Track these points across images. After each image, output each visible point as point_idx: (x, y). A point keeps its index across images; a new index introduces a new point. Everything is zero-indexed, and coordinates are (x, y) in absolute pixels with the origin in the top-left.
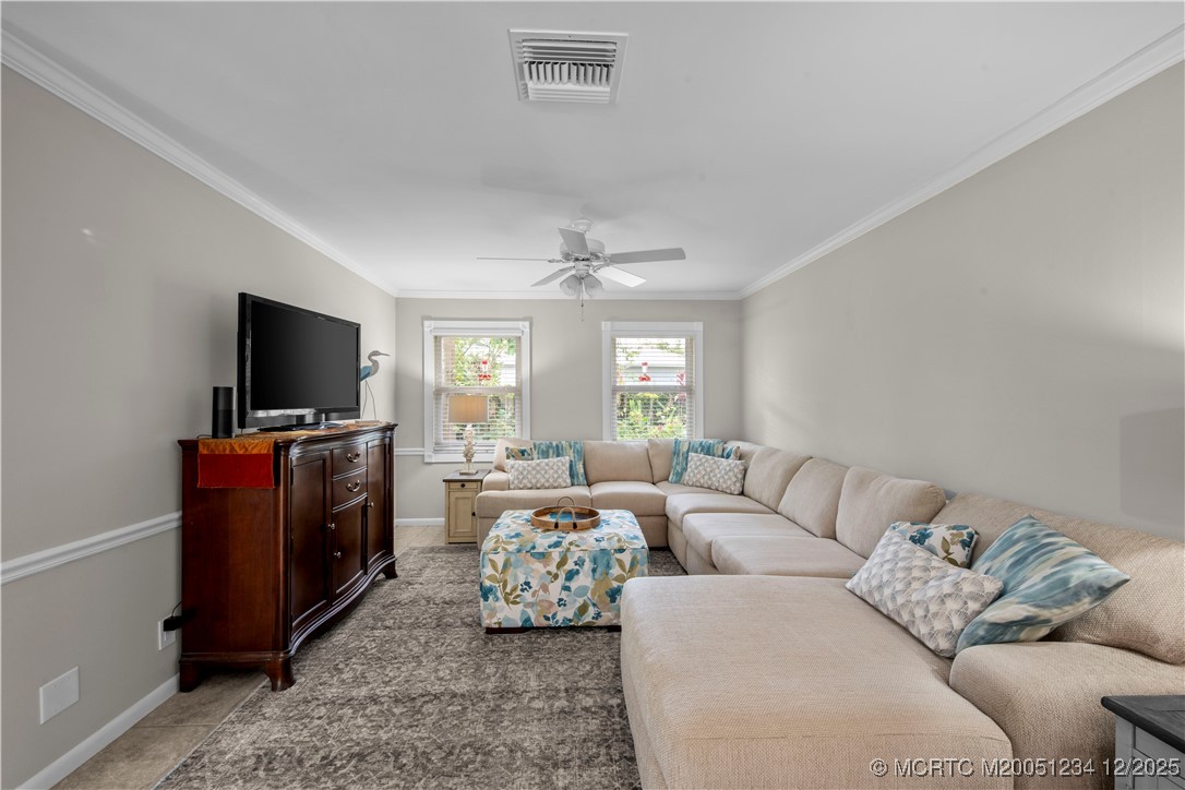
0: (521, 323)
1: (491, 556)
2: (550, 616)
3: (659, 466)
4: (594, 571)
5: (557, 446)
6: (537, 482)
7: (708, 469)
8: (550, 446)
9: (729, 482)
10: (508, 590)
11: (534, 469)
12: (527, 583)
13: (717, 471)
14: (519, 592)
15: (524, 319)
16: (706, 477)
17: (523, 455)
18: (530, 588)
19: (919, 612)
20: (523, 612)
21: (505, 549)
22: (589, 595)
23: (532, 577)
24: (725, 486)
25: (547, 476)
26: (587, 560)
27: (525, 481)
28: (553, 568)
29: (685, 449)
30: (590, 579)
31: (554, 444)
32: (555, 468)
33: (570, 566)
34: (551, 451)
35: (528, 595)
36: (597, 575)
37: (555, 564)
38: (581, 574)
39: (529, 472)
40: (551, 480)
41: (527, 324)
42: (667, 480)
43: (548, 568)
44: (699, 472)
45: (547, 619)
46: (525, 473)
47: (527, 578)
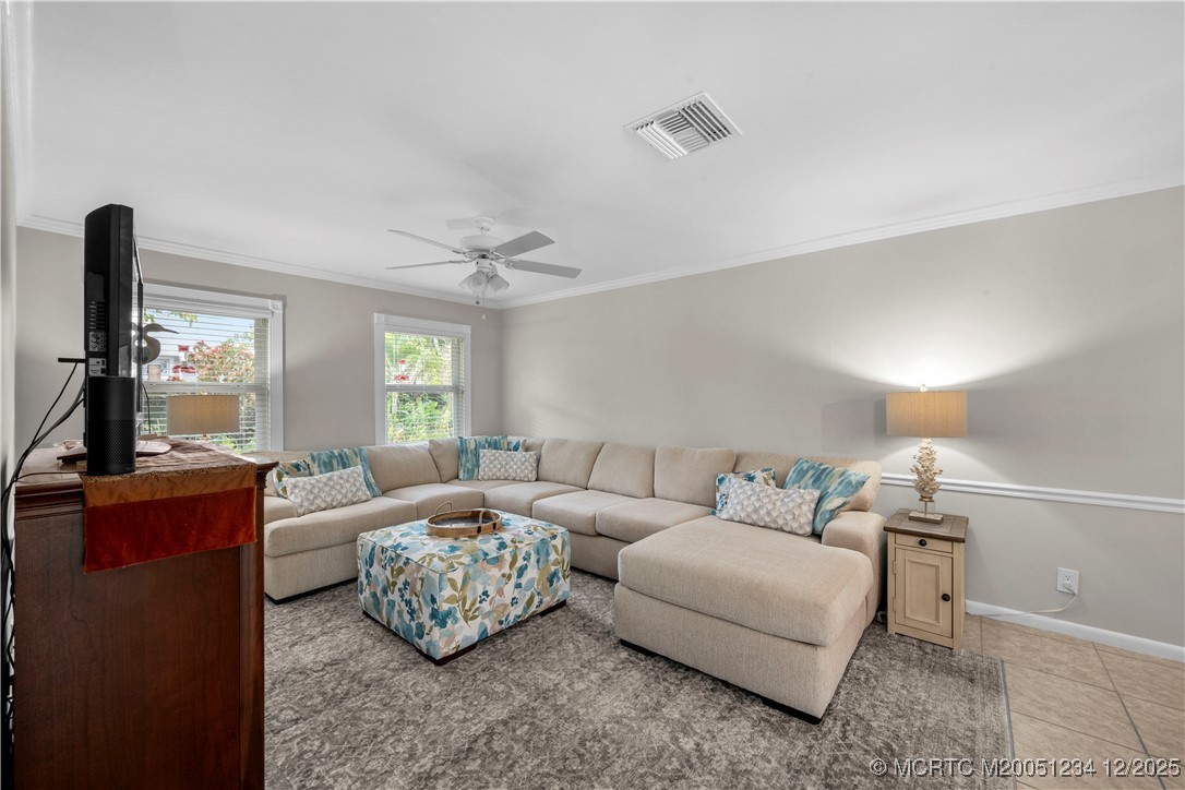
0: (269, 303)
1: (450, 575)
2: (503, 619)
3: (448, 465)
4: (538, 561)
5: (340, 455)
6: (333, 500)
7: (503, 463)
8: (331, 456)
9: (526, 472)
10: (467, 607)
11: (326, 484)
12: (485, 593)
13: (512, 463)
14: (478, 605)
15: (274, 297)
16: (502, 470)
17: (299, 470)
18: (488, 596)
19: (789, 517)
20: (482, 624)
21: (462, 564)
22: (535, 586)
23: (489, 585)
24: (522, 475)
25: (344, 491)
26: (532, 552)
27: (318, 501)
28: (506, 570)
29: (473, 446)
30: (536, 570)
31: (336, 454)
32: (352, 480)
33: (520, 563)
34: (335, 462)
35: (486, 606)
36: (541, 564)
37: (508, 565)
38: (529, 568)
39: (320, 490)
40: (350, 495)
41: (279, 304)
42: (457, 477)
43: (503, 571)
44: (495, 466)
45: (501, 623)
46: (316, 491)
47: (485, 587)
